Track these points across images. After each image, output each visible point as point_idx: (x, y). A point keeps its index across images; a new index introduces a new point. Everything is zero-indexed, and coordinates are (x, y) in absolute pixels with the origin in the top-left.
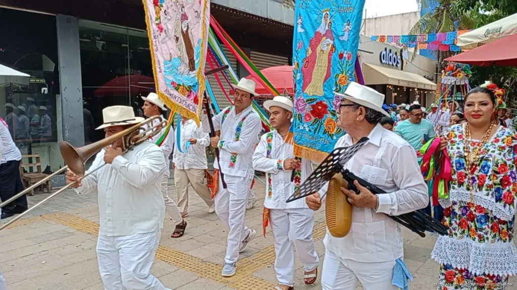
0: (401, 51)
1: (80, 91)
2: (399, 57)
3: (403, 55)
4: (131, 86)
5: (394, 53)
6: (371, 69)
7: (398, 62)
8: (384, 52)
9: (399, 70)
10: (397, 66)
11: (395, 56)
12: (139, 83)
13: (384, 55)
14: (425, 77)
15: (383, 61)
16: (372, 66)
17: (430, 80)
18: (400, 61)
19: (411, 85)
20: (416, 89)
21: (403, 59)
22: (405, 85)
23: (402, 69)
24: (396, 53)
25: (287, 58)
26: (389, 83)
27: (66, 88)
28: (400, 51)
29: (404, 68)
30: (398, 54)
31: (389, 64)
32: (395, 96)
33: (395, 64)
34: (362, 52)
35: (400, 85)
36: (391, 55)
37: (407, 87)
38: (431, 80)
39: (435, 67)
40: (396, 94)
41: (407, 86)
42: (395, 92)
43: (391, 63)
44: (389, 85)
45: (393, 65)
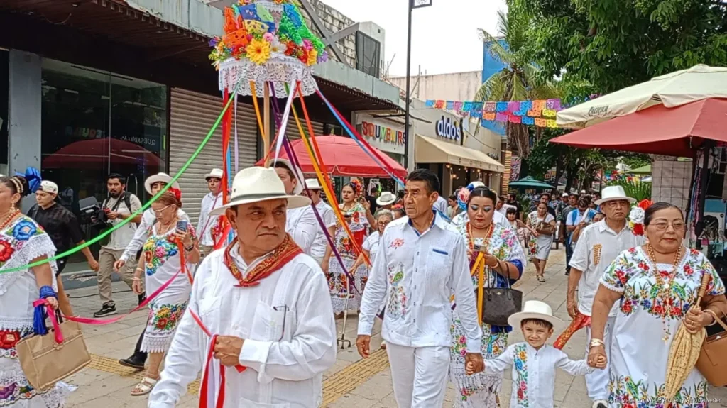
0: (461, 121)
1: (37, 160)
2: (459, 129)
3: (463, 125)
4: (111, 156)
5: (453, 123)
6: (427, 142)
7: (457, 135)
8: (441, 122)
9: (457, 144)
10: (456, 139)
11: (453, 127)
12: (123, 151)
13: (441, 125)
14: (488, 155)
15: (440, 133)
16: (424, 137)
17: (494, 158)
18: (459, 134)
19: (474, 166)
20: (479, 171)
21: (464, 130)
22: (466, 164)
23: (462, 144)
24: (455, 124)
25: (322, 124)
26: (449, 162)
27: (17, 155)
28: (459, 120)
29: (464, 142)
30: (458, 124)
31: (446, 137)
32: (454, 179)
33: (453, 137)
34: (415, 120)
35: (461, 164)
36: (449, 125)
37: (467, 167)
38: (496, 159)
39: (500, 142)
40: (454, 176)
41: (469, 166)
42: (454, 173)
43: (449, 136)
44: (448, 164)
45: (451, 138)
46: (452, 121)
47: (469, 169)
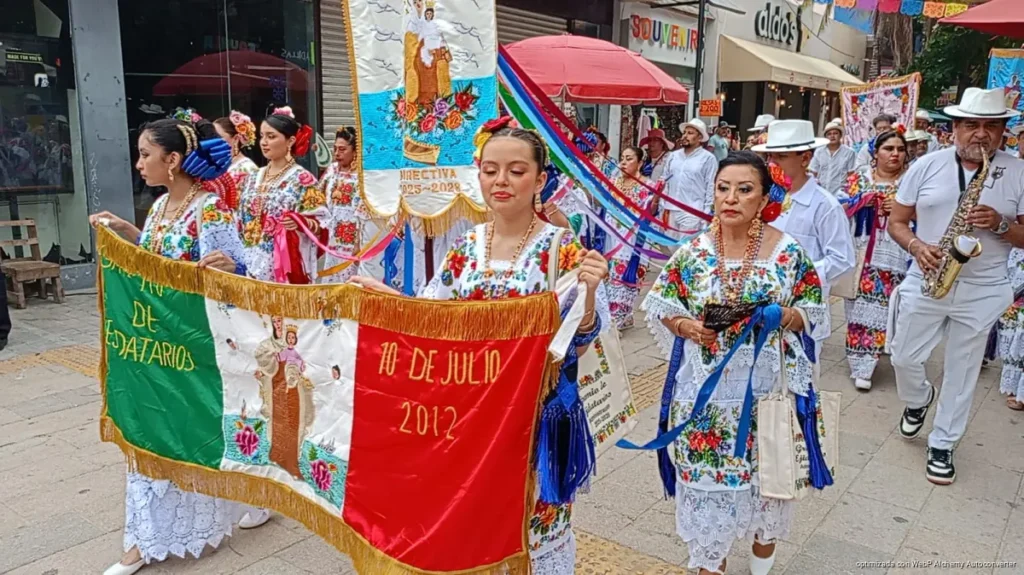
0: (799, 11)
1: (119, 82)
2: (794, 24)
3: (802, 19)
4: (231, 75)
5: (785, 15)
6: (739, 47)
7: (790, 35)
8: (764, 13)
9: (791, 51)
10: (788, 42)
11: (785, 21)
12: (250, 67)
13: (763, 18)
14: (842, 67)
15: (763, 32)
16: (739, 42)
17: (852, 73)
18: (794, 33)
19: (815, 85)
20: (824, 93)
21: (803, 27)
22: (802, 83)
23: (798, 50)
24: (788, 16)
25: (565, 21)
26: (773, 79)
27: (88, 75)
28: (796, 11)
29: (802, 47)
30: (793, 18)
31: (772, 38)
32: (781, 107)
33: (784, 39)
34: (720, 10)
35: (794, 83)
36: (777, 18)
37: (805, 88)
38: (855, 74)
39: (864, 47)
40: (783, 103)
41: (808, 86)
42: (782, 98)
43: (776, 37)
44: (773, 83)
45: (780, 41)
46: (783, 13)
47: (808, 91)
